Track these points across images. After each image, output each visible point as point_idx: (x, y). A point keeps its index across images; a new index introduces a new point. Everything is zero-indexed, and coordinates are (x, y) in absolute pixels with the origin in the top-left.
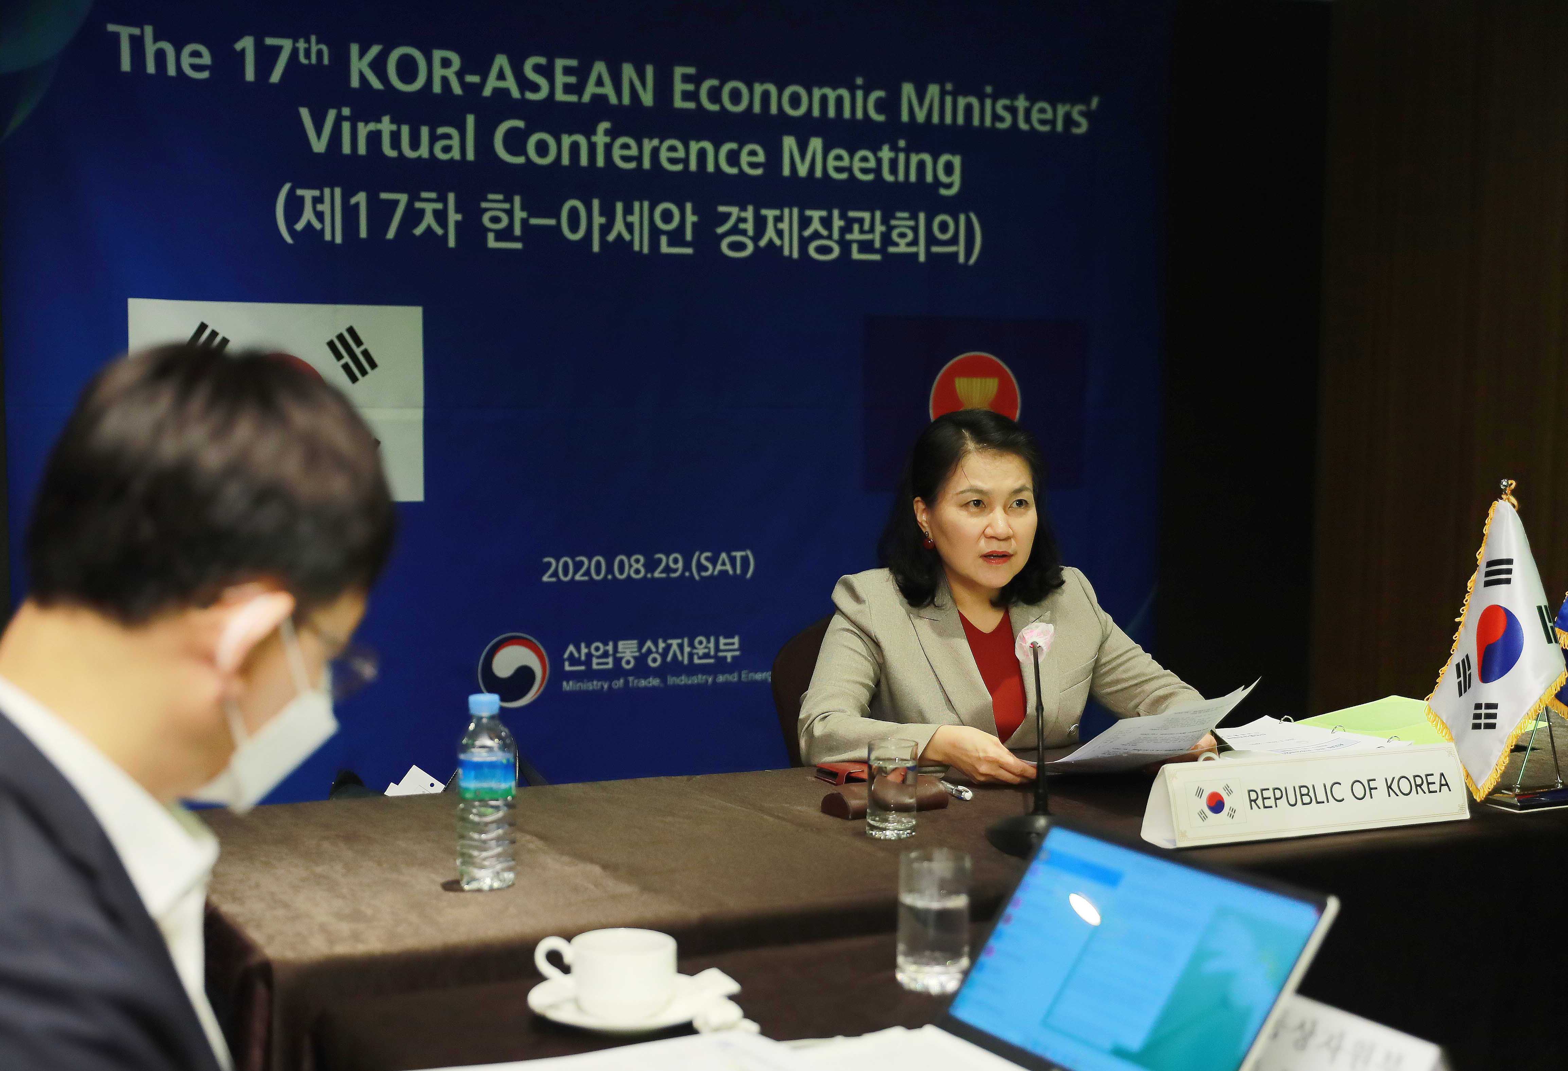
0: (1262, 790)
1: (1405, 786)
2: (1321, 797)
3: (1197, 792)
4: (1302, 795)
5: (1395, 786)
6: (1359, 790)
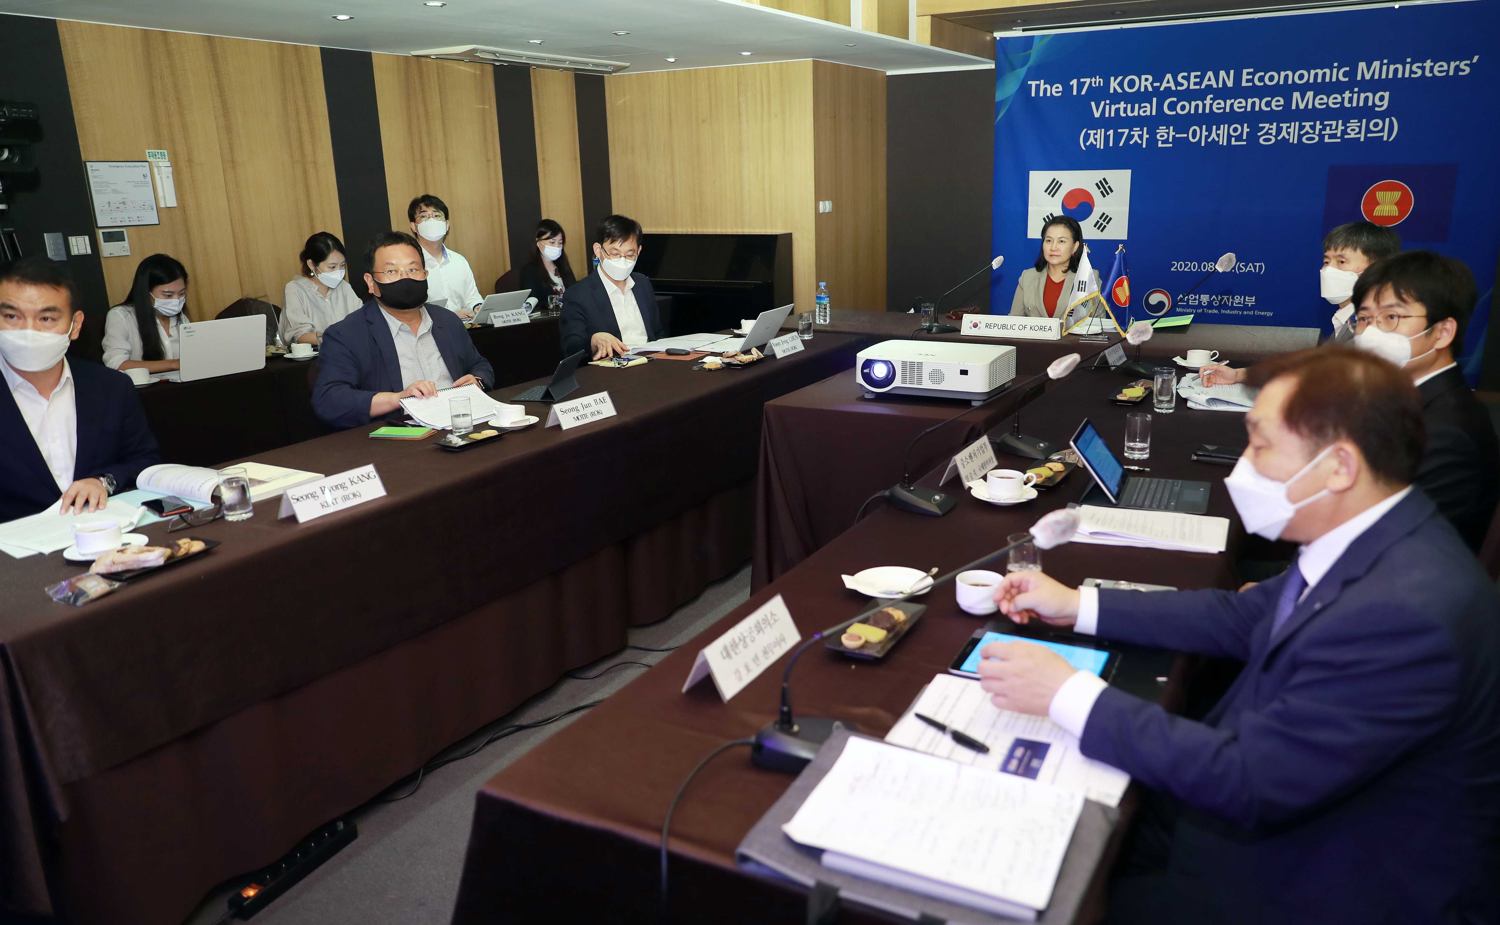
1: (1036, 328)
2: (1009, 328)
5: (1033, 328)
6: (1021, 327)
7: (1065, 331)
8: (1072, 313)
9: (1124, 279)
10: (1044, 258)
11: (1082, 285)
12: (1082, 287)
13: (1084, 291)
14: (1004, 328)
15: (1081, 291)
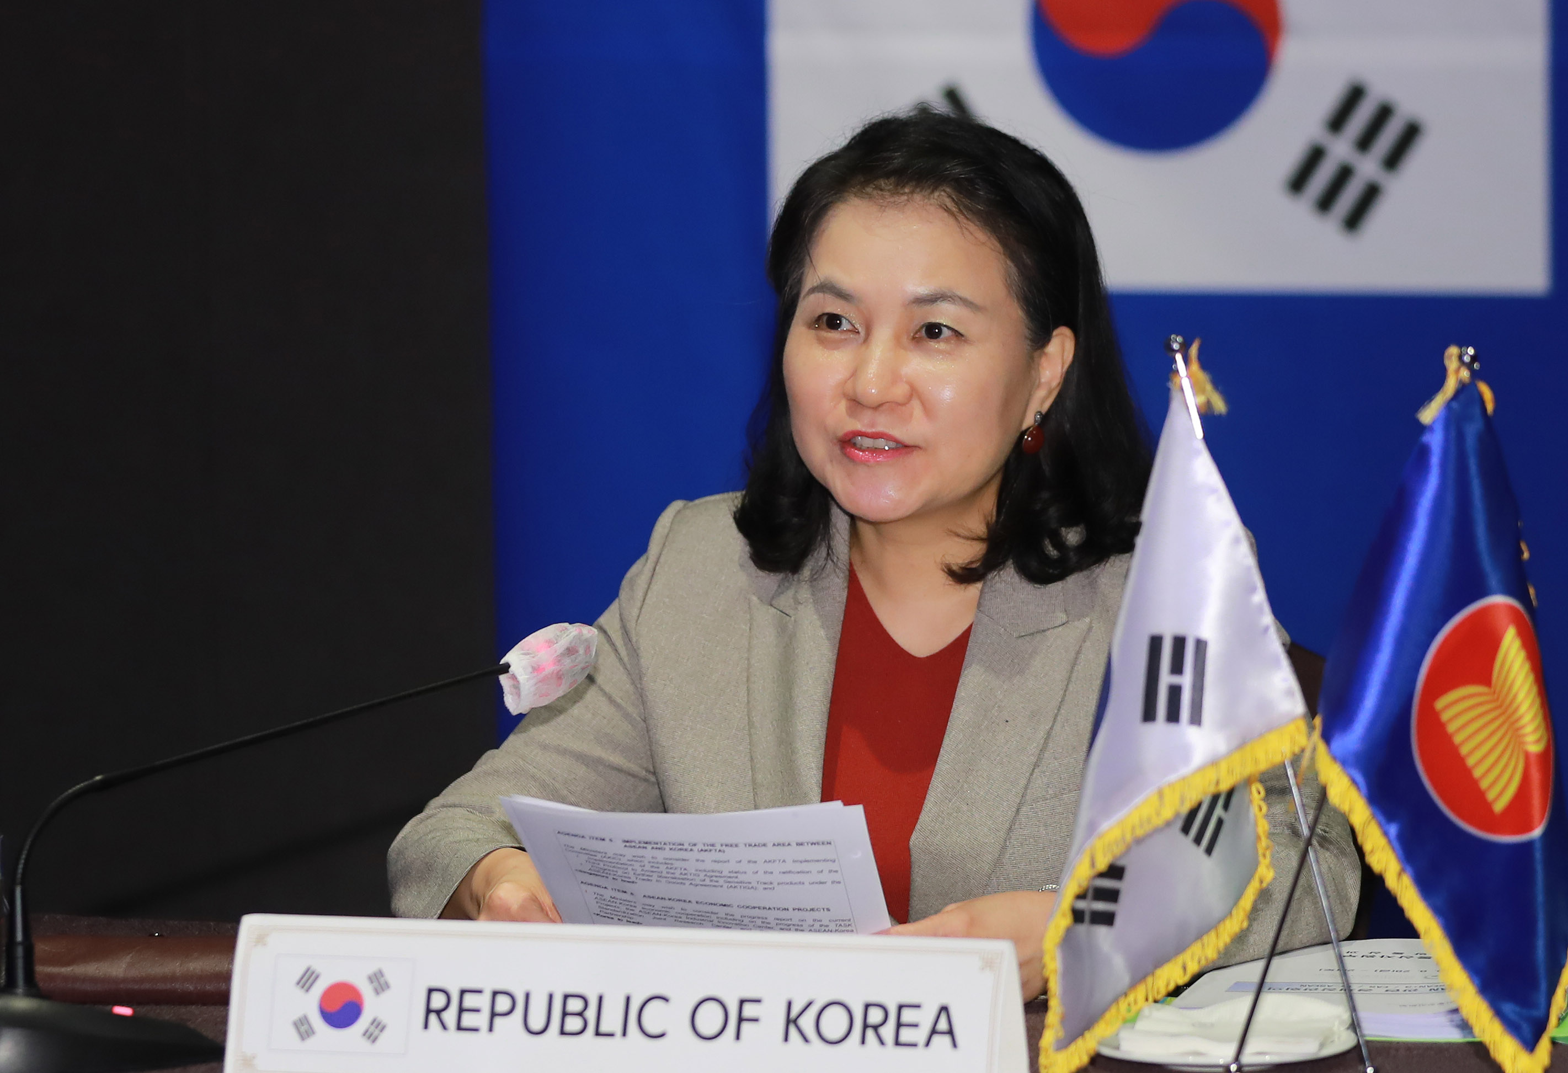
0: (463, 992)
1: (834, 1023)
2: (611, 1021)
3: (302, 978)
4: (565, 1014)
7: (1064, 1044)
8: (1112, 896)
9: (1502, 618)
10: (800, 463)
11: (1177, 668)
12: (1175, 692)
13: (1196, 719)
14: (573, 1024)
15: (1173, 716)
